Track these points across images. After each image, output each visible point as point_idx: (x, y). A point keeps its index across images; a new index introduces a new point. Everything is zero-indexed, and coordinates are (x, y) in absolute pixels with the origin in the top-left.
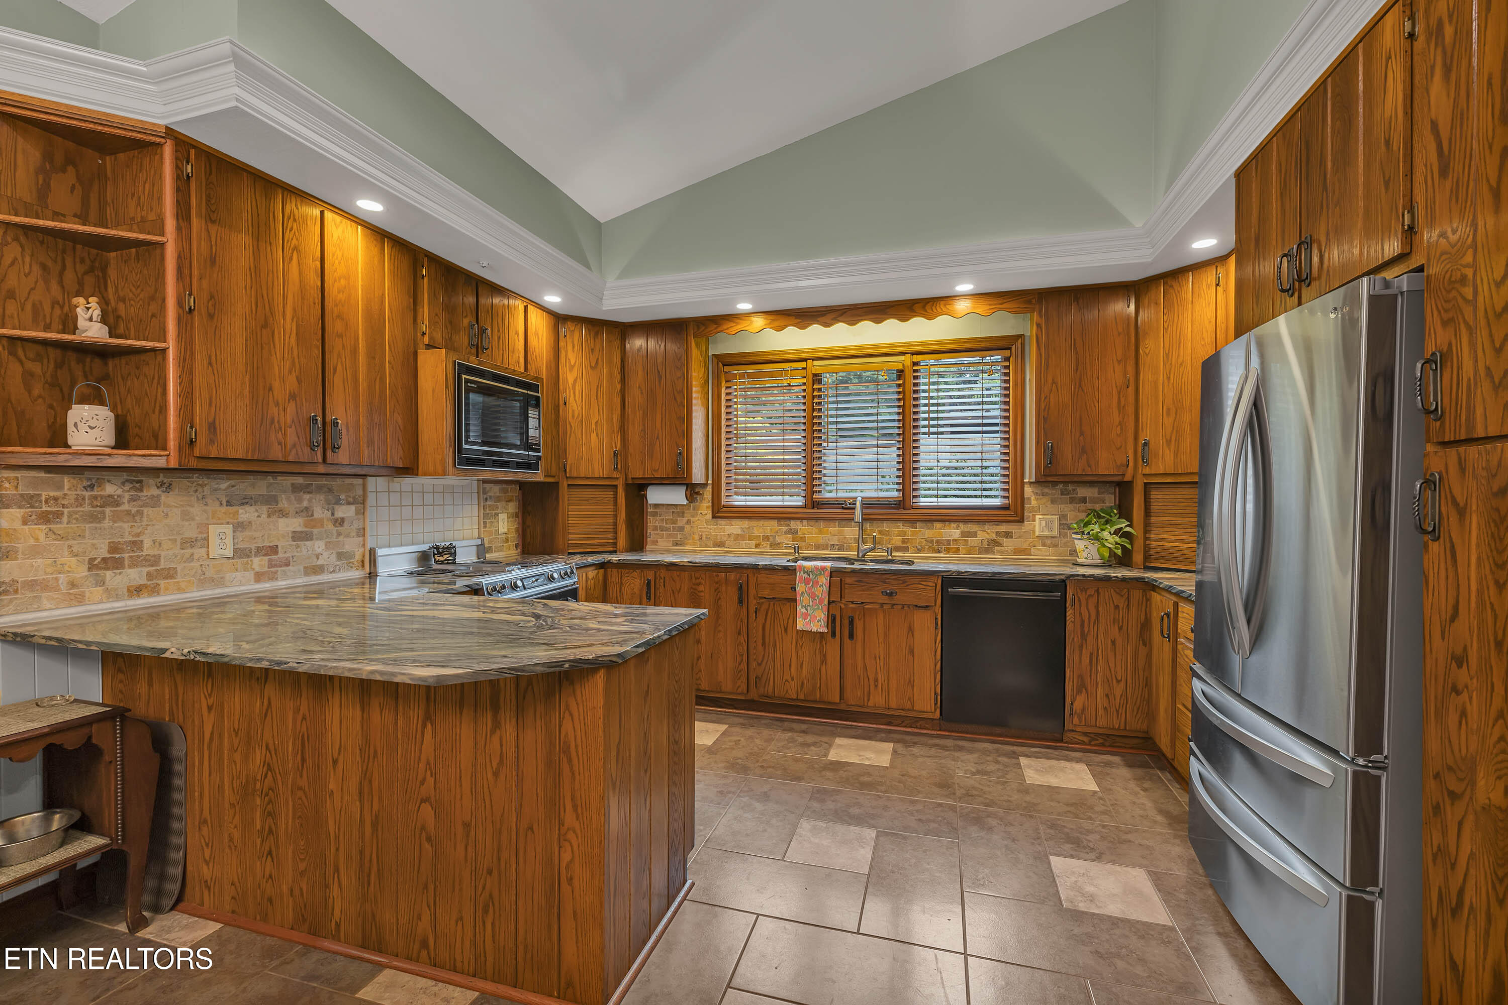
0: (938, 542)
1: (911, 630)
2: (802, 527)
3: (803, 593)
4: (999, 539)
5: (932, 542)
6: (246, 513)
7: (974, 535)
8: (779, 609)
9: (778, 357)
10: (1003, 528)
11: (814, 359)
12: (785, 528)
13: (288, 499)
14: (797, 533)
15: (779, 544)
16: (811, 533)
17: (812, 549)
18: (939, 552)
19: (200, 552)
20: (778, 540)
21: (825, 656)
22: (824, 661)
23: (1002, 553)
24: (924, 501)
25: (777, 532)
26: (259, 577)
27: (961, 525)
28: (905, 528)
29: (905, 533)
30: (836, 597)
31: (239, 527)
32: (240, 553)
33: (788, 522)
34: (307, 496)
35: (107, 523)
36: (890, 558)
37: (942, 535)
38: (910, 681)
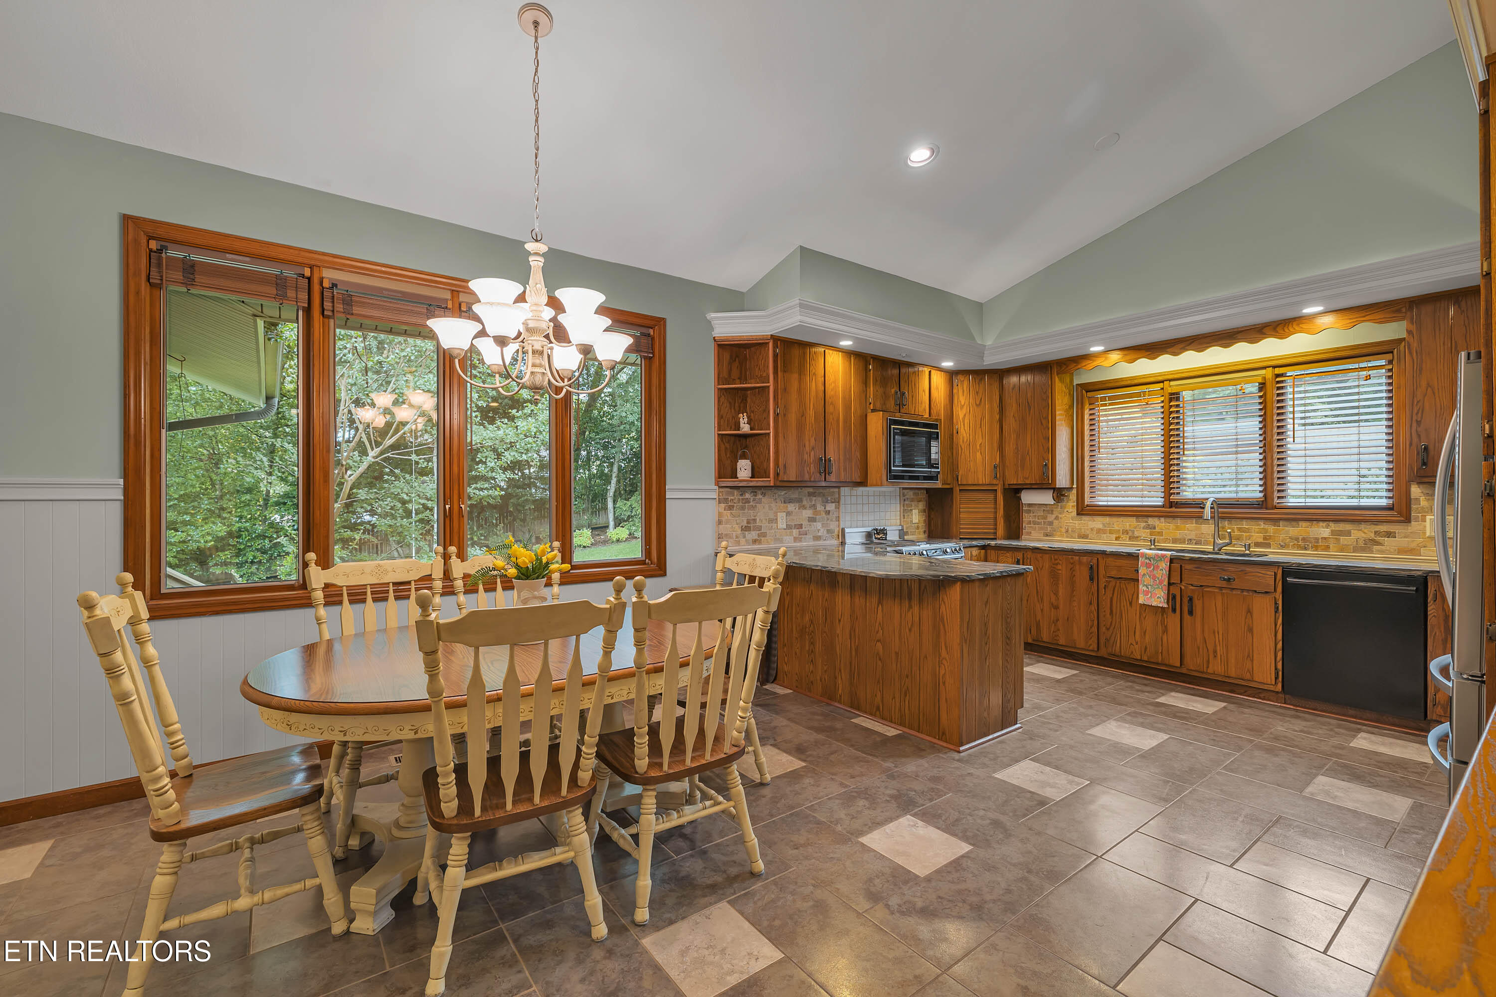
0: (1304, 539)
1: (1249, 612)
2: (1160, 524)
3: (1144, 574)
4: (1378, 538)
5: (1297, 539)
6: (791, 507)
7: (1348, 533)
8: (1124, 587)
9: (1136, 382)
10: (1383, 528)
11: (1170, 380)
12: (1143, 524)
13: (807, 500)
14: (1155, 528)
15: (1137, 537)
16: (1169, 529)
17: (1169, 543)
18: (1306, 549)
19: (774, 525)
20: (1136, 534)
21: (1166, 627)
22: (1165, 630)
23: (1382, 552)
24: (1290, 502)
25: (1135, 528)
26: (796, 539)
27: (1331, 524)
28: (1266, 527)
29: (1266, 531)
30: (1176, 579)
31: (789, 514)
32: (789, 527)
33: (1145, 519)
34: (814, 498)
35: (746, 511)
36: (1247, 552)
37: (1309, 533)
38: (1248, 656)
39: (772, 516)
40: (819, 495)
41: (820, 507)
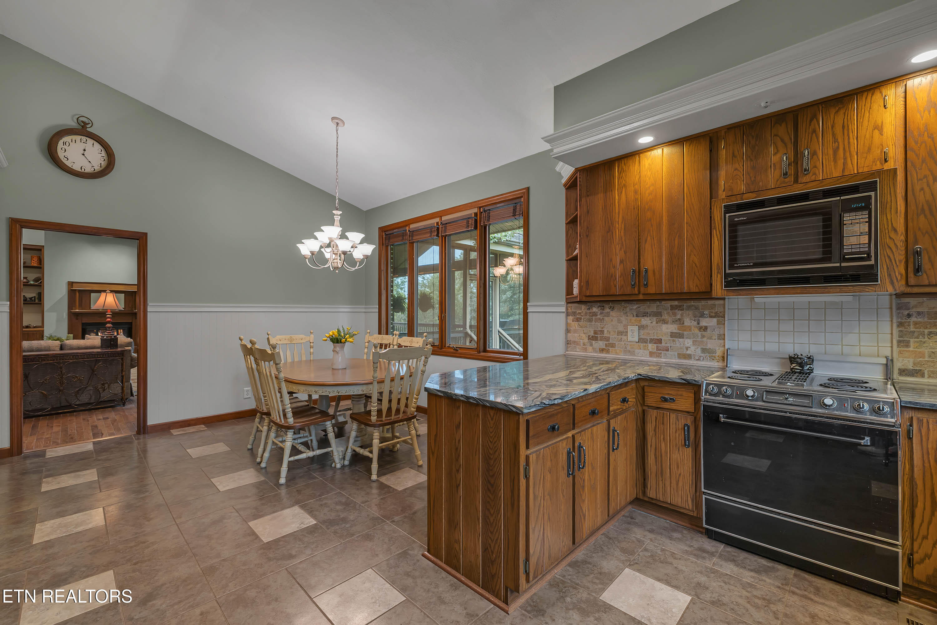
6: (645, 321)
13: (668, 313)
19: (624, 338)
26: (651, 354)
31: (641, 327)
32: (641, 340)
34: (680, 312)
35: (593, 323)
39: (621, 329)
40: (689, 308)
41: (688, 322)
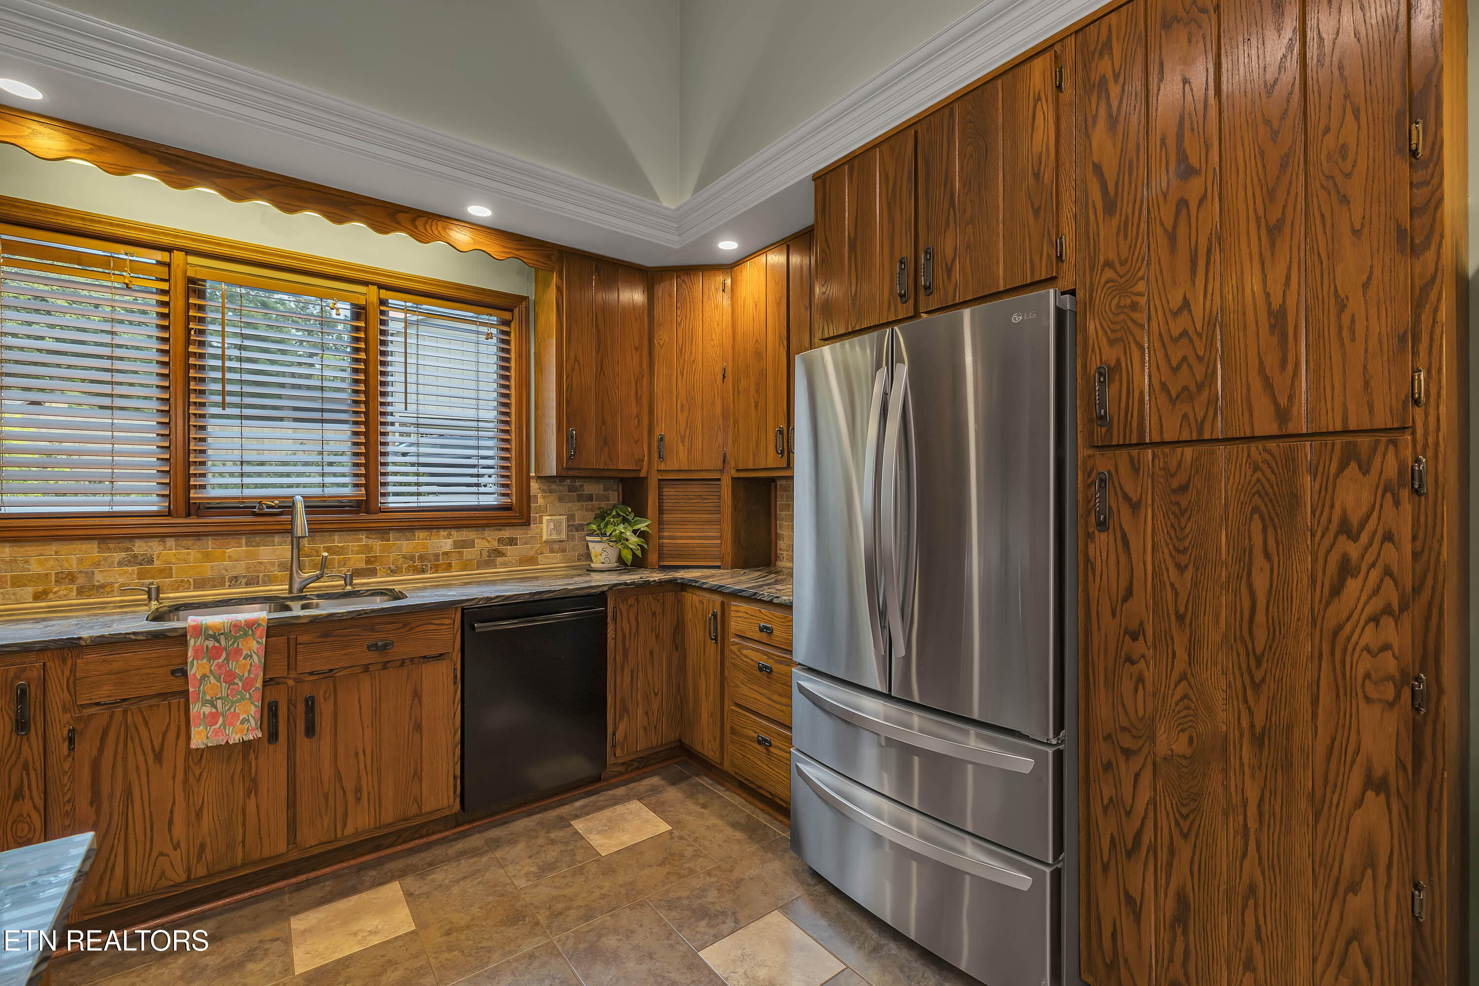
0: (421, 558)
1: (417, 694)
2: (164, 551)
3: (204, 677)
4: (502, 548)
5: (412, 558)
7: (471, 544)
8: (139, 720)
9: (98, 228)
10: (506, 533)
11: (188, 252)
12: (118, 556)
14: (151, 561)
15: (103, 586)
16: (186, 561)
17: (188, 589)
18: (423, 571)
20: (99, 578)
21: (254, 781)
22: (253, 787)
23: (505, 565)
24: (393, 502)
25: (98, 565)
27: (454, 532)
28: (370, 542)
29: (370, 549)
30: (279, 671)
33: (127, 544)
36: (349, 588)
37: (427, 548)
